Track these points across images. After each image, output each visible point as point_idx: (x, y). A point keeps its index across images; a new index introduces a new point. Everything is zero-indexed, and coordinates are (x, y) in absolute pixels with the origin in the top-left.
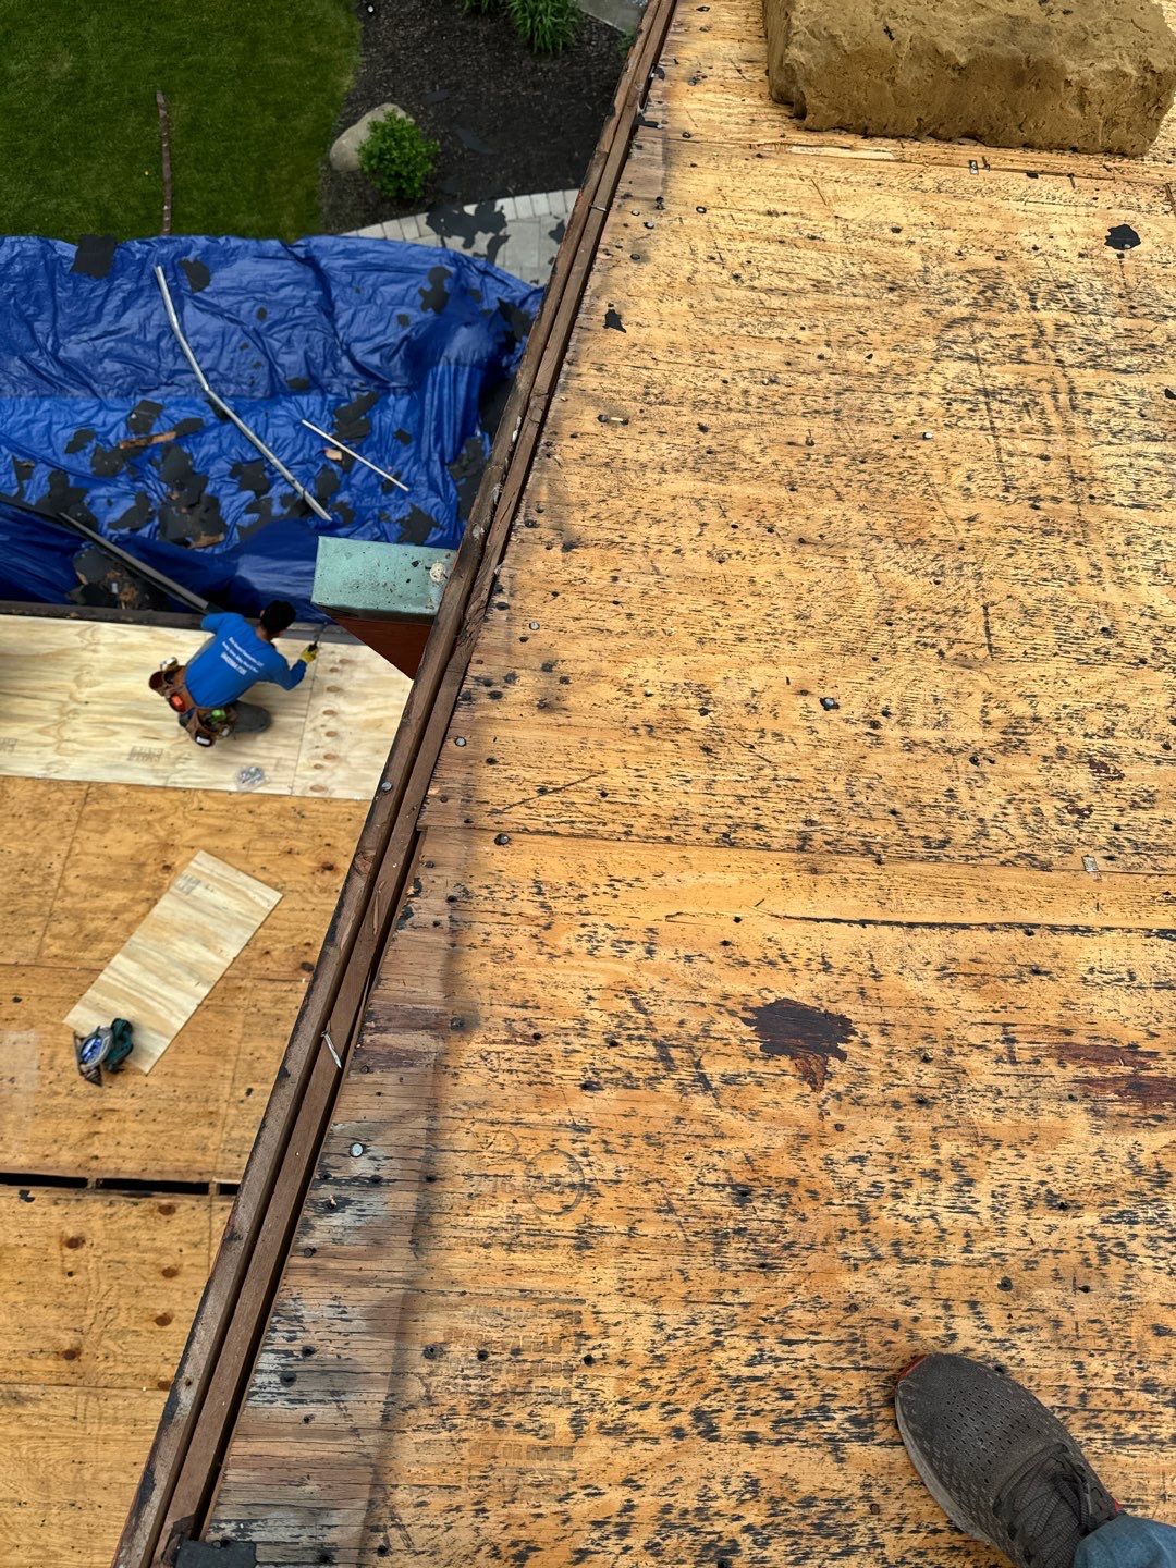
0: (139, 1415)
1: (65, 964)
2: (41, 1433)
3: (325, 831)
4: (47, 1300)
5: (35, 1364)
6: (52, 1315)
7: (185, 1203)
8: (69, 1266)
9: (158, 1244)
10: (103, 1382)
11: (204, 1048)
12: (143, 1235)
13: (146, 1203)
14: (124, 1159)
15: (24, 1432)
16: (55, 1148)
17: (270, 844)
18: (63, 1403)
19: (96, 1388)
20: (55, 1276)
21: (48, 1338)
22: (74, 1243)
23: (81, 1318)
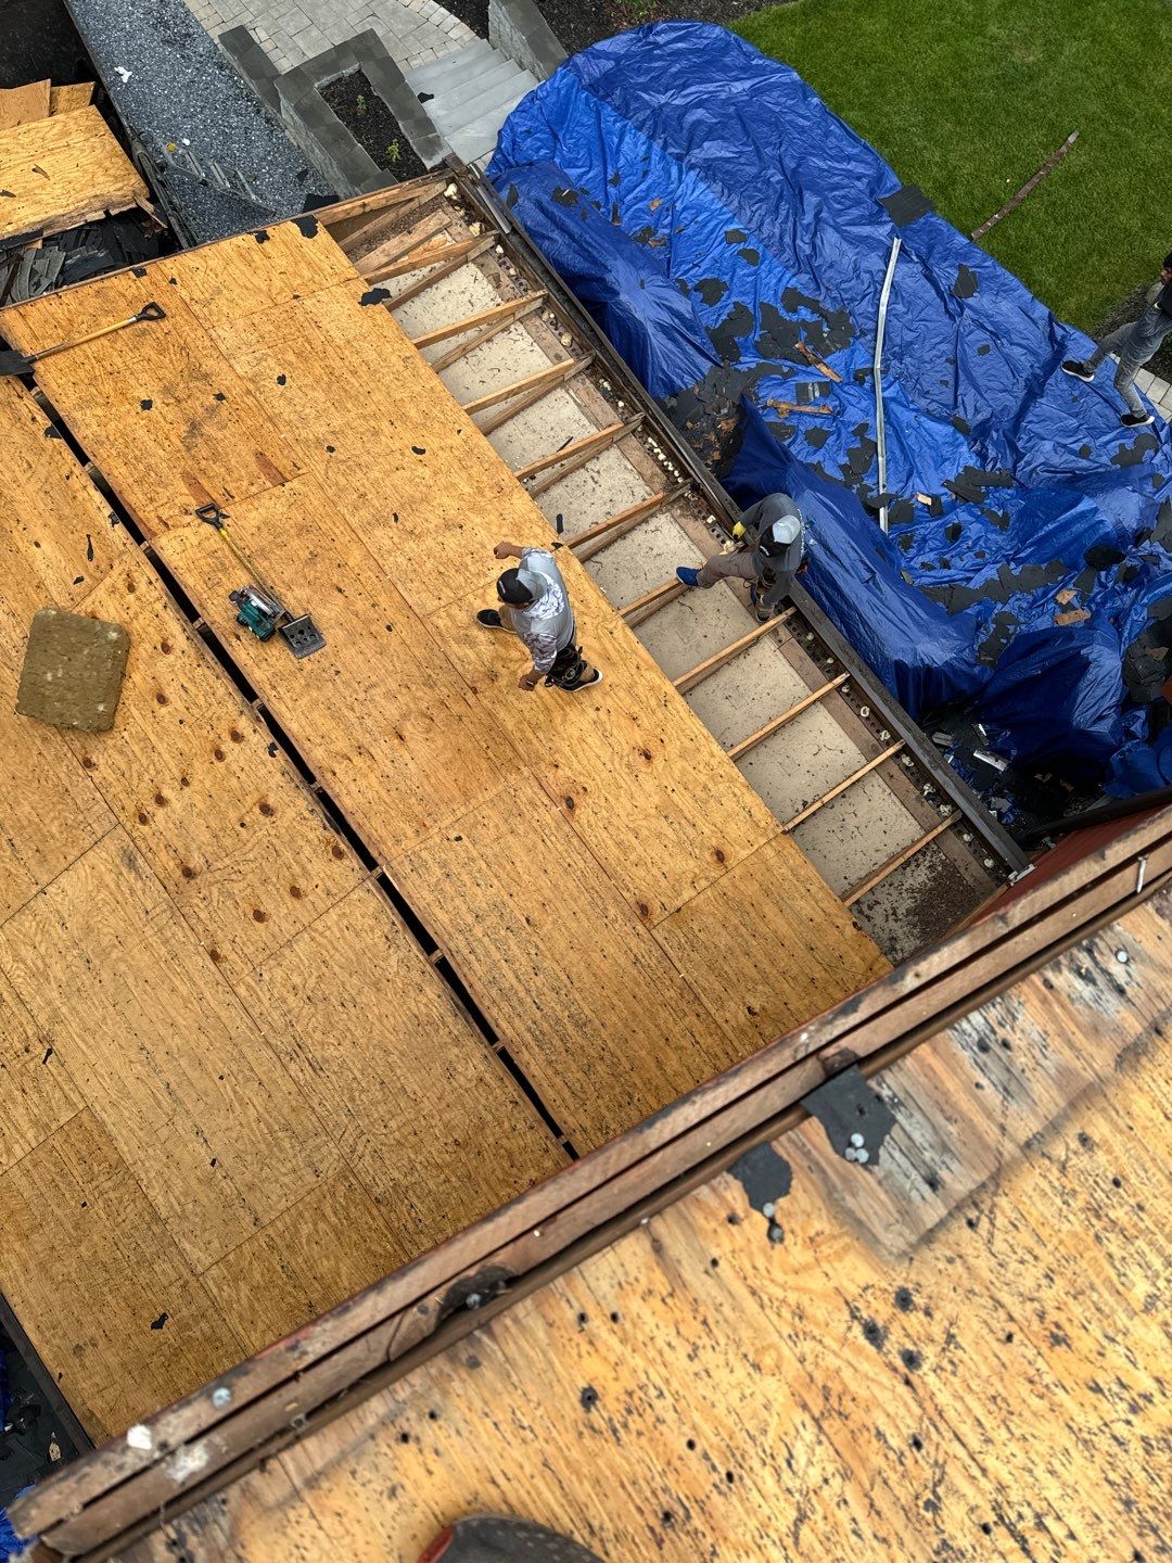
0: (181, 955)
1: (437, 638)
2: (120, 898)
3: (669, 730)
4: (213, 824)
5: (163, 855)
6: (205, 837)
7: (352, 861)
8: (247, 820)
9: (309, 867)
10: (186, 910)
11: (461, 782)
12: (307, 851)
13: (331, 834)
14: (349, 793)
15: (113, 886)
16: (318, 740)
17: (628, 700)
18: (152, 896)
19: (178, 911)
20: (233, 816)
21: (187, 848)
22: (266, 810)
23: (219, 858)
